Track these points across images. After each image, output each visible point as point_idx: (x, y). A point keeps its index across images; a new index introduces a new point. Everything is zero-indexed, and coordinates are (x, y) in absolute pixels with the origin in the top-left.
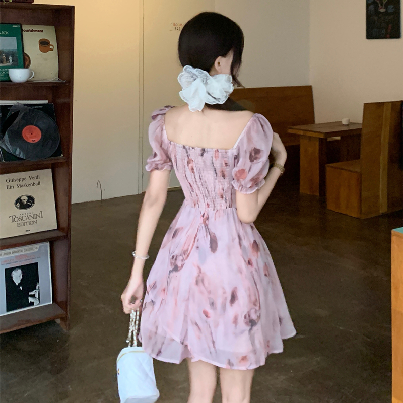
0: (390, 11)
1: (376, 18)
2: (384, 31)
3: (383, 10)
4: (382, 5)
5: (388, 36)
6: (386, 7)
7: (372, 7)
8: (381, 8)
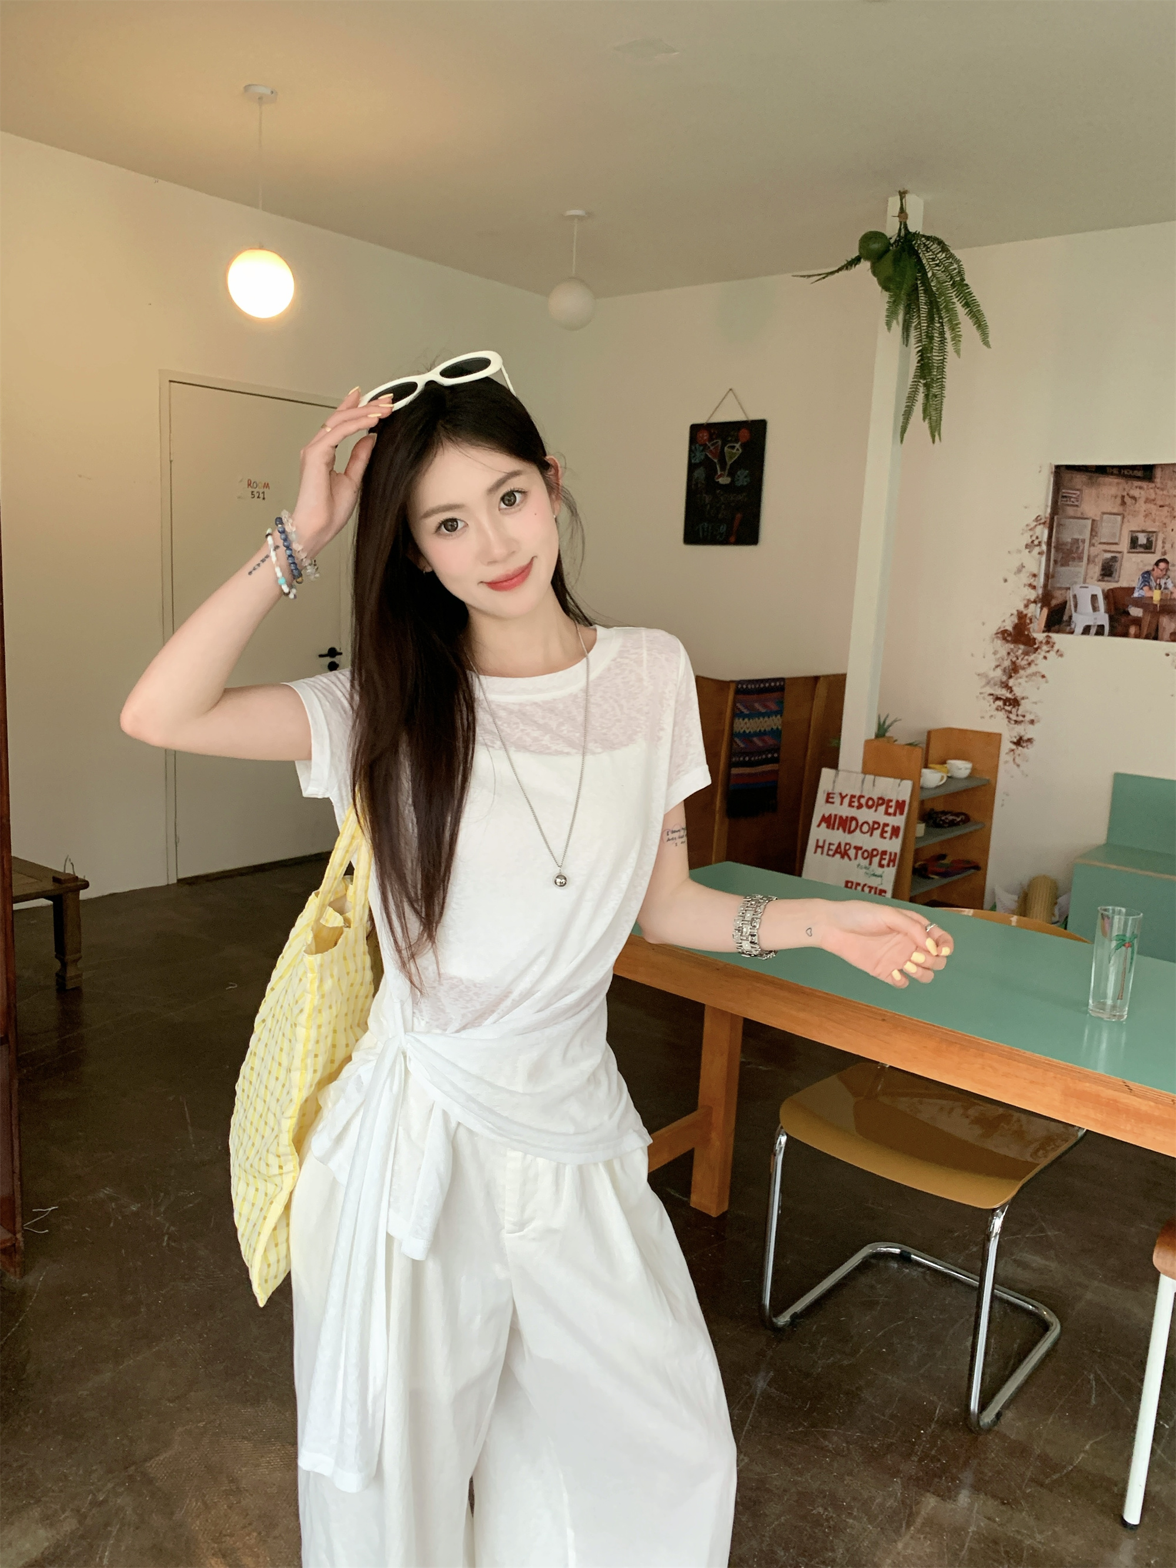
0: (738, 484)
1: (708, 499)
2: (723, 528)
3: (724, 480)
4: (723, 468)
5: (732, 539)
6: (732, 474)
7: (700, 473)
8: (721, 476)
